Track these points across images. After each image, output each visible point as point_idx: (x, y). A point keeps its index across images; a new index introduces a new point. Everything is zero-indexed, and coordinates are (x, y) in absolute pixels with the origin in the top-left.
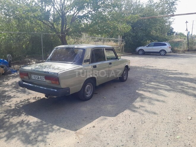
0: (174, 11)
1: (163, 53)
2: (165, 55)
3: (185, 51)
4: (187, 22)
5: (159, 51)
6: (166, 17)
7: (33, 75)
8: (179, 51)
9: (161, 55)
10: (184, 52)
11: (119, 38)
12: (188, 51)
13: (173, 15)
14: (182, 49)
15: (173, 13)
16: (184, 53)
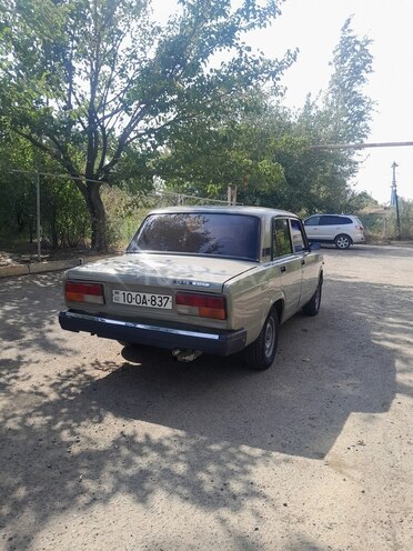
0: (365, 136)
1: (342, 243)
2: (347, 248)
3: (392, 239)
4: (395, 165)
5: (332, 237)
6: (345, 149)
7: (121, 292)
8: (376, 239)
9: (338, 248)
10: (389, 241)
11: (229, 198)
12: (399, 238)
13: (360, 147)
14: (382, 235)
15: (362, 142)
16: (390, 244)
